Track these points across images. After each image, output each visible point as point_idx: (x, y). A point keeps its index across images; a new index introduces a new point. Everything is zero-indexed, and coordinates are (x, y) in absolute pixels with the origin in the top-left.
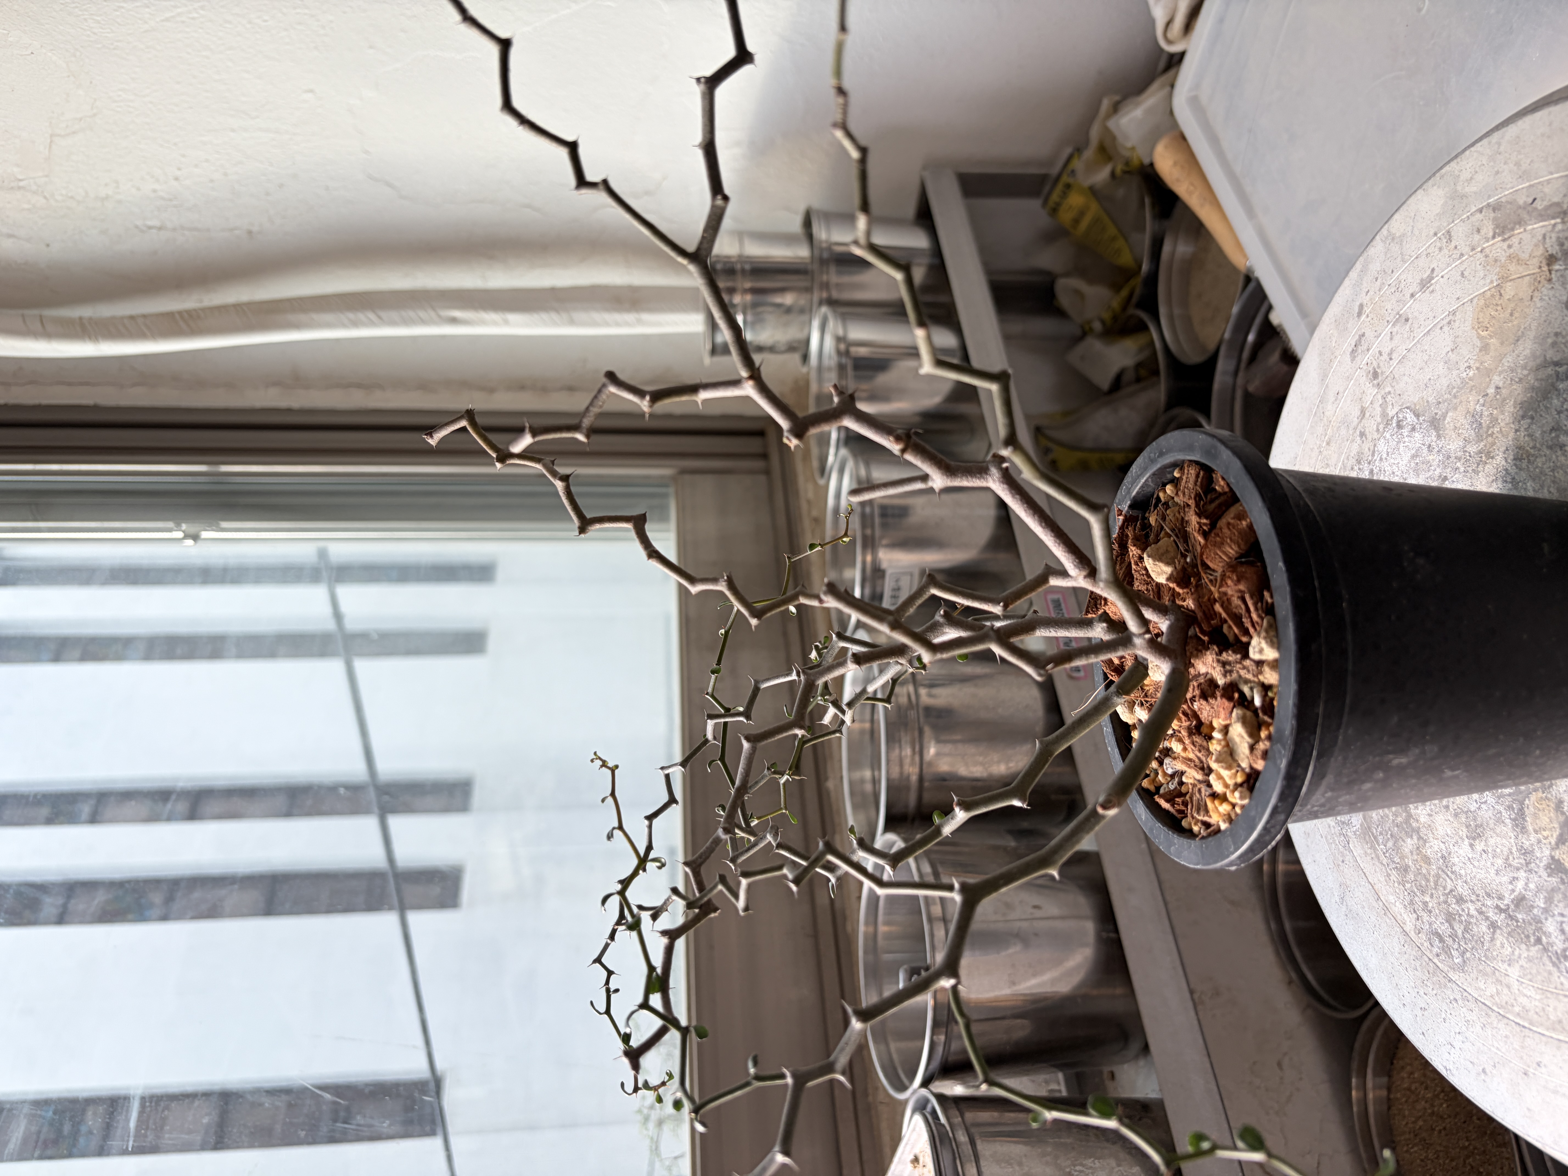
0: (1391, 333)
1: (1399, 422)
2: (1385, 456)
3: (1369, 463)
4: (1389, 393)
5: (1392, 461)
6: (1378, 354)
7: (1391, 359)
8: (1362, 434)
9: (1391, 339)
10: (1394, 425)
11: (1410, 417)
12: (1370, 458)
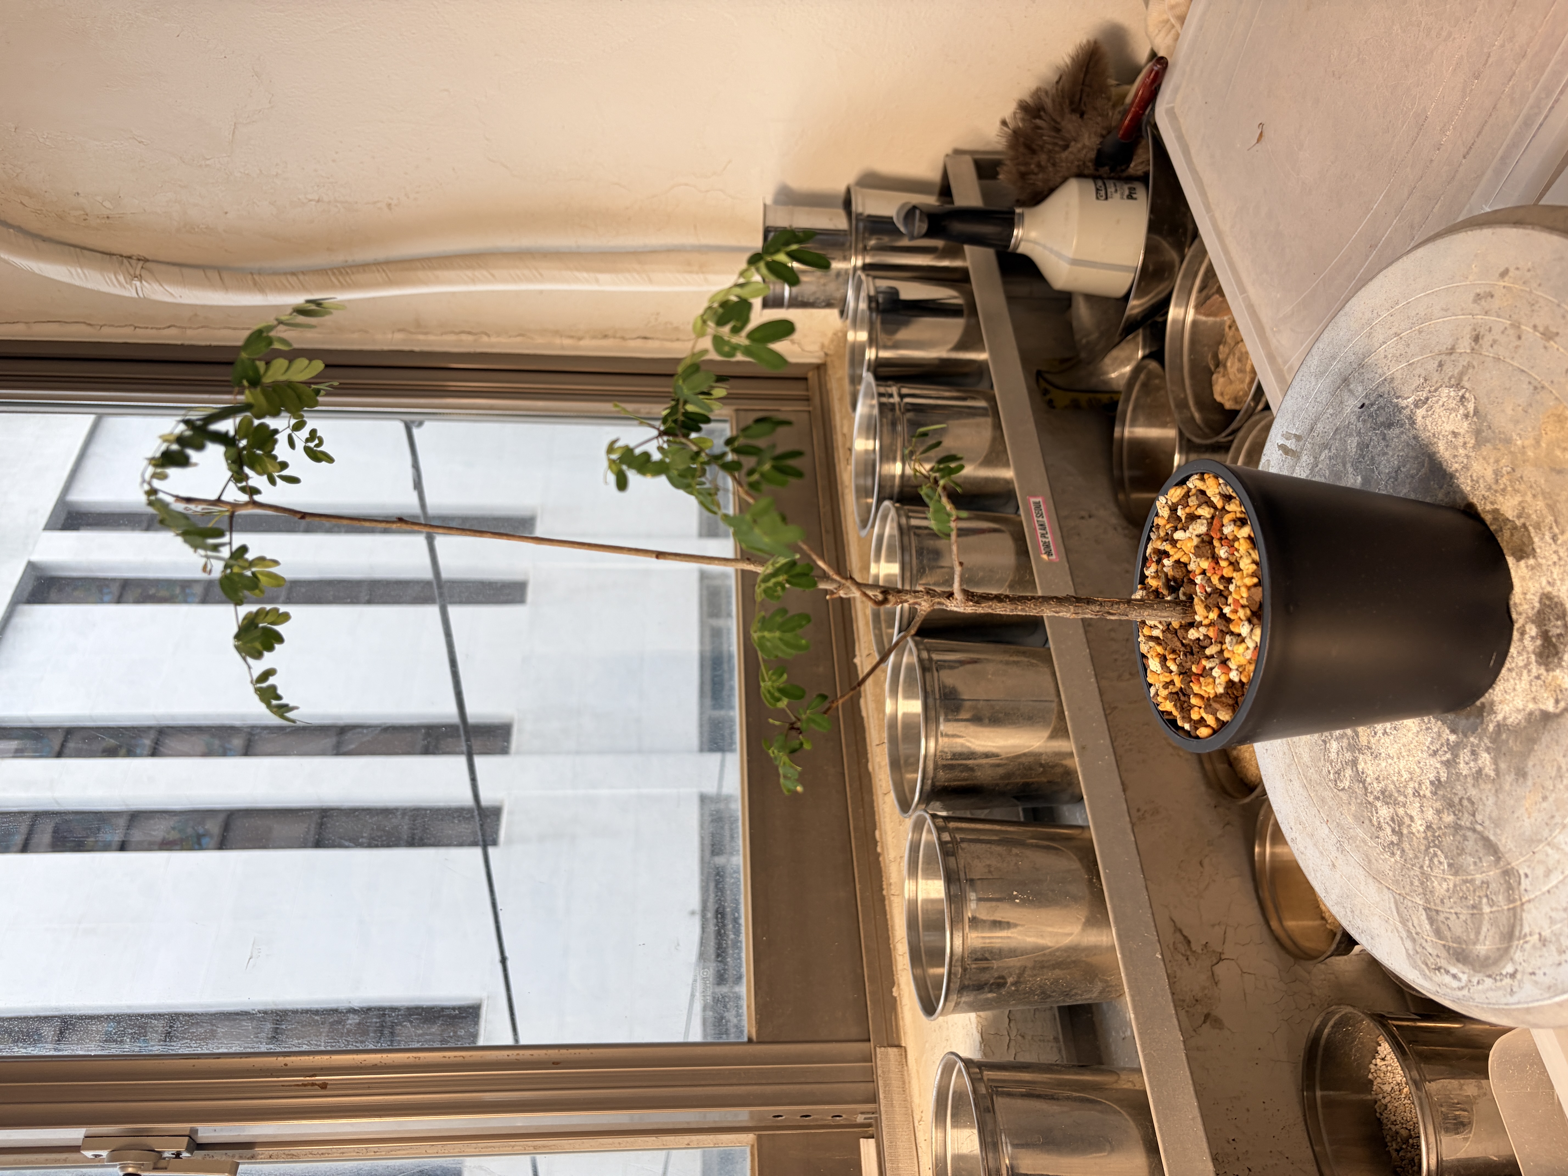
0: (1506, 328)
1: (1463, 397)
2: (1441, 403)
3: (1430, 391)
4: (1474, 367)
5: (1442, 414)
6: (1487, 328)
7: (1492, 346)
8: (1441, 365)
9: (1503, 332)
10: (1460, 394)
11: (1471, 406)
12: (1433, 388)
